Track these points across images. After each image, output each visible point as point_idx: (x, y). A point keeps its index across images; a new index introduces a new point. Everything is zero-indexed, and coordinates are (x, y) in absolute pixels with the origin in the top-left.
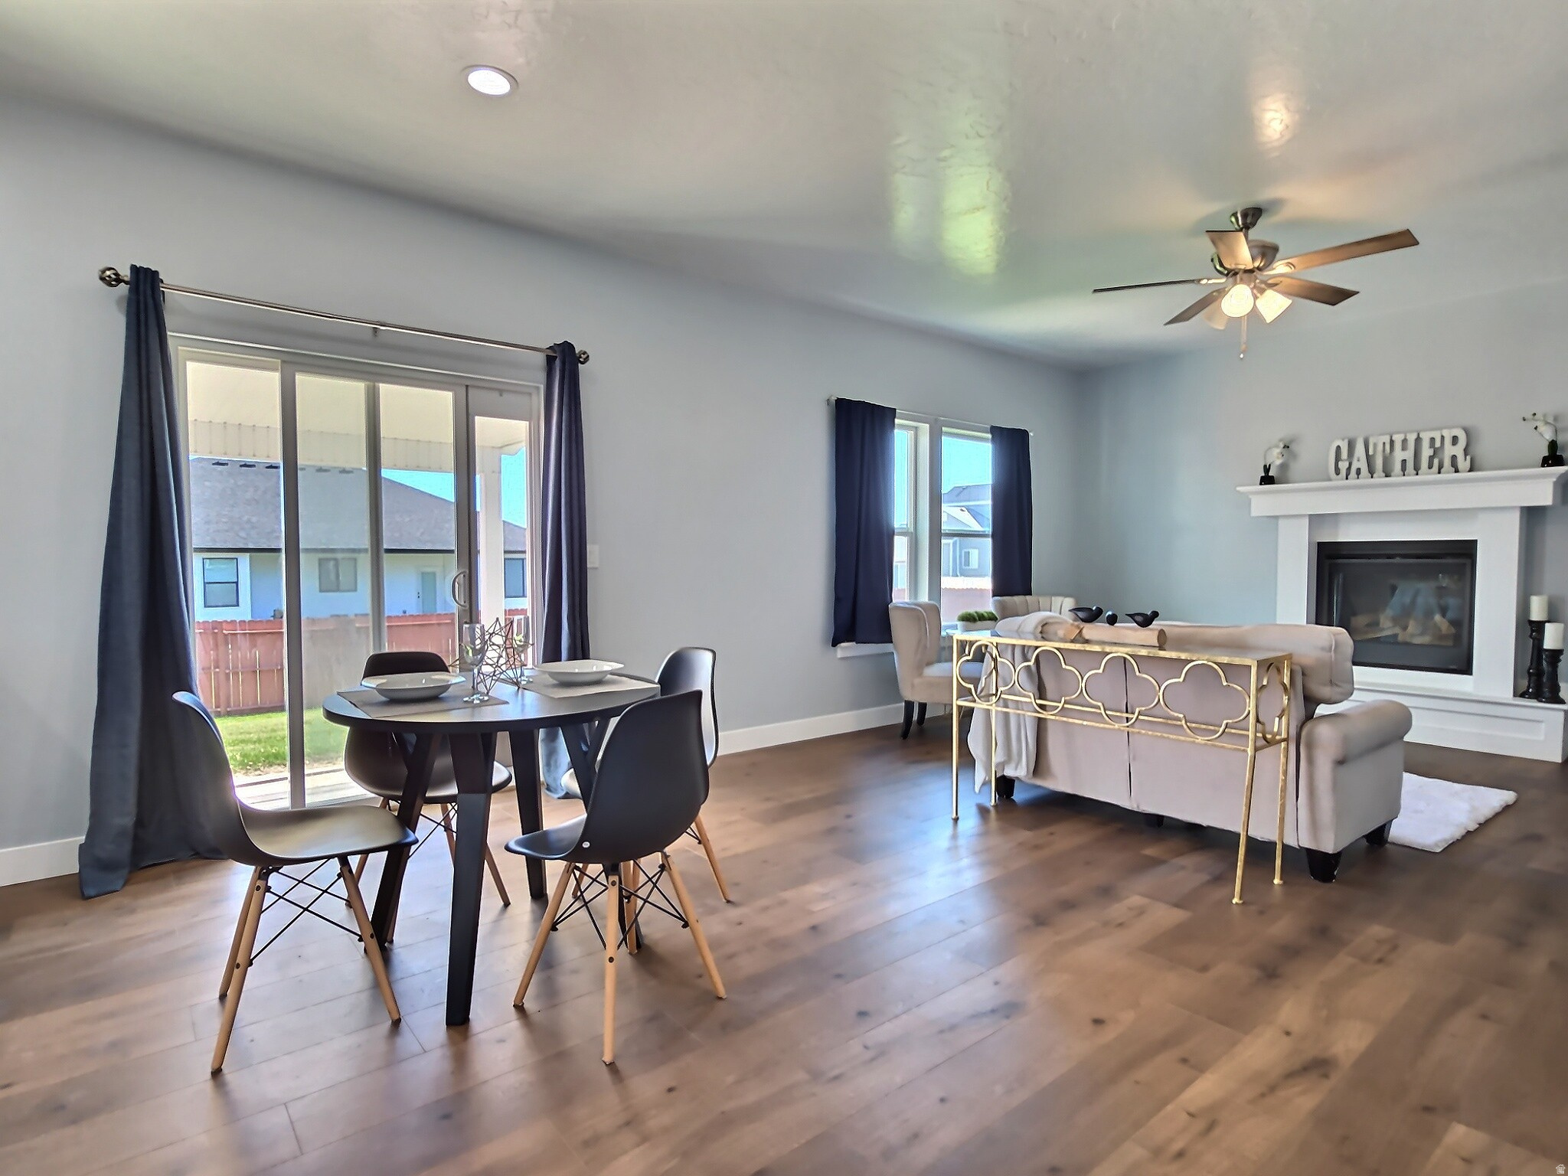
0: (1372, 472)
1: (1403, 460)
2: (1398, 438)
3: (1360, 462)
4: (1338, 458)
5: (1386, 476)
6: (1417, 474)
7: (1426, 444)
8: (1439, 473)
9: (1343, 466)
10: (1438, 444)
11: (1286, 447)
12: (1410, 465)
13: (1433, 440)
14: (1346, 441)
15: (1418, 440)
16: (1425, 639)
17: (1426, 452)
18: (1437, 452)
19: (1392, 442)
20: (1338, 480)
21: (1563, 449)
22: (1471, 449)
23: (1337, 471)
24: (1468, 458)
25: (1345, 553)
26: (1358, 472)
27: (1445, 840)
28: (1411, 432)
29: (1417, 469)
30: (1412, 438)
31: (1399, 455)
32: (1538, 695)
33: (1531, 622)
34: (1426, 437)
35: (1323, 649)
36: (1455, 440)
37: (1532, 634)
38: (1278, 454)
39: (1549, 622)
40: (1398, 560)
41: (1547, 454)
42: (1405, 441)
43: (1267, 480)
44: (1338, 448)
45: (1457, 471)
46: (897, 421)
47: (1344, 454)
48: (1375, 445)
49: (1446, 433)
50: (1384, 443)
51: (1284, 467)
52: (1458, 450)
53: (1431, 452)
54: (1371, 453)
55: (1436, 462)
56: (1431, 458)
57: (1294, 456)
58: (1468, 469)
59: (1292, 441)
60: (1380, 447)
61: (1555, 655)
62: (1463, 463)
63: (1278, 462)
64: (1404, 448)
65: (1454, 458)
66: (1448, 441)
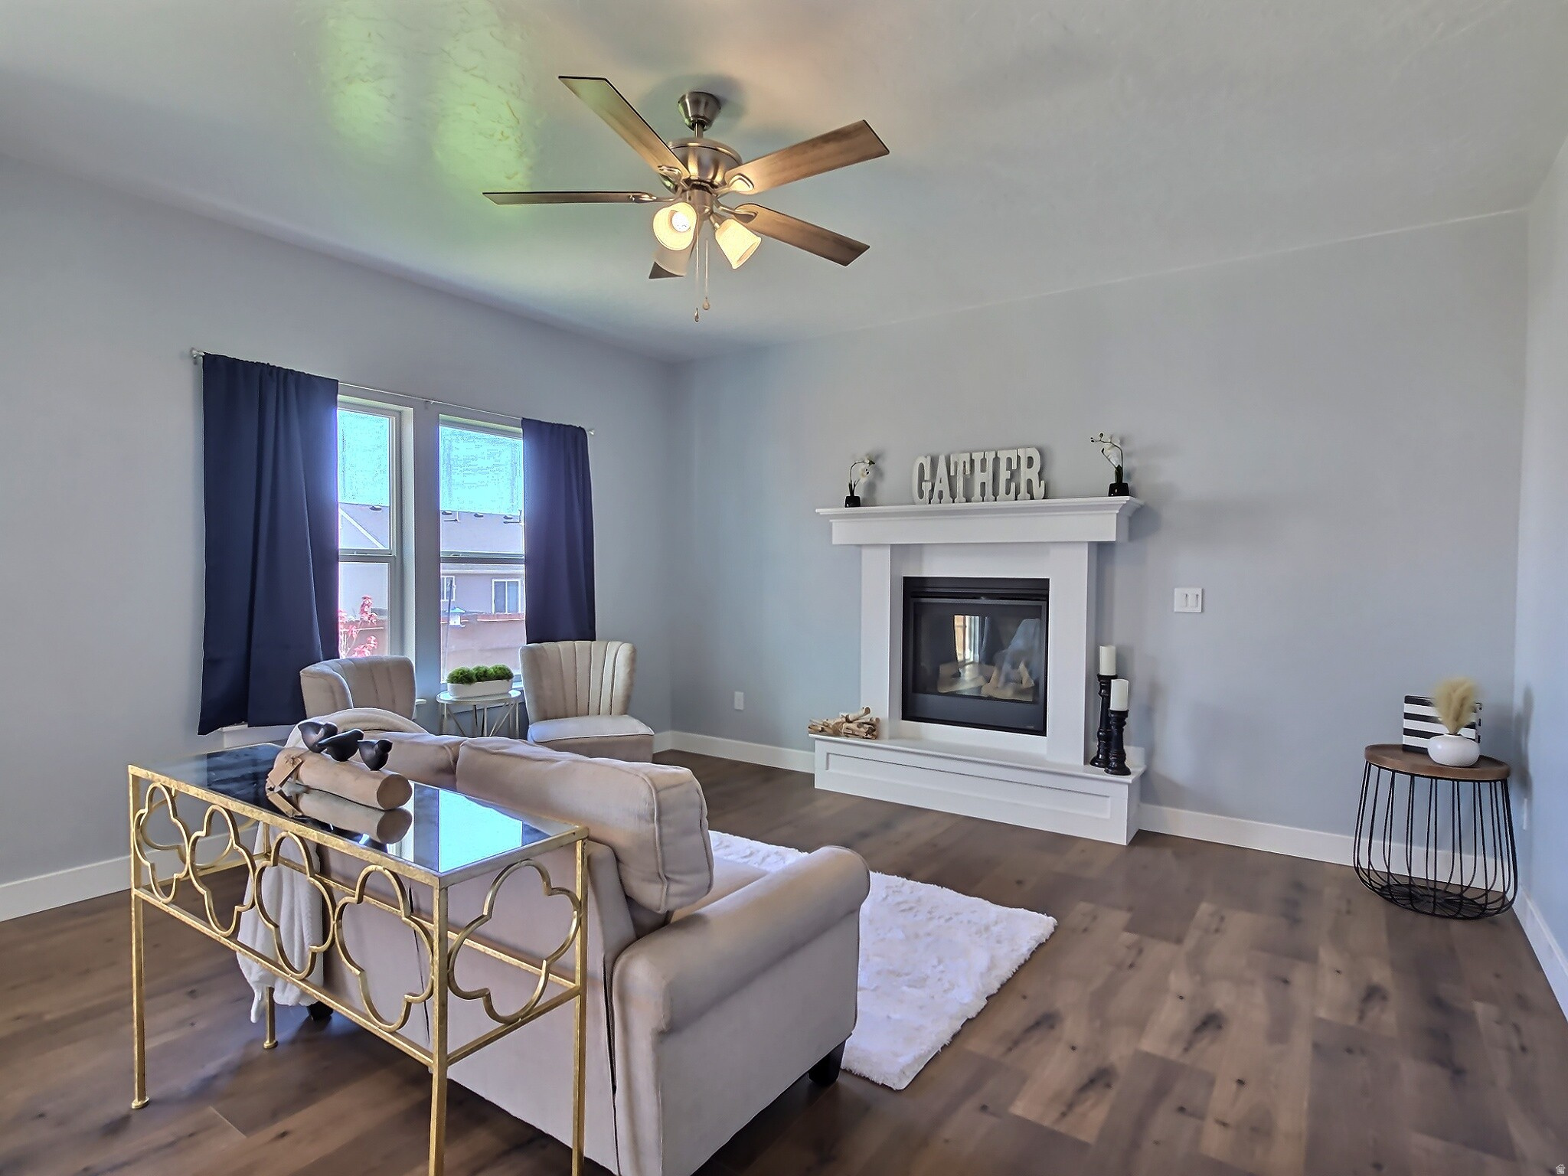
0: (953, 496)
1: (982, 483)
2: (977, 457)
3: (943, 485)
4: (921, 479)
5: (967, 501)
6: (996, 500)
7: (1003, 465)
8: (1016, 499)
9: (926, 487)
10: (1014, 467)
11: (871, 463)
12: (989, 489)
13: (1009, 460)
14: (929, 458)
15: (996, 459)
16: (1008, 694)
17: (1004, 475)
18: (1014, 475)
19: (972, 461)
20: (921, 504)
21: (1129, 476)
22: (1045, 474)
23: (921, 496)
24: (1042, 482)
25: (930, 590)
26: (941, 496)
27: (921, 1056)
28: (990, 450)
29: (995, 494)
30: (990, 456)
31: (979, 477)
32: (1105, 764)
33: (1100, 677)
34: (1003, 456)
35: (640, 817)
36: (1030, 460)
37: (1101, 691)
38: (863, 470)
39: (1115, 677)
40: (983, 601)
41: (1114, 482)
42: (984, 461)
43: (853, 501)
44: (922, 465)
45: (1032, 498)
46: (340, 397)
47: (927, 476)
48: (956, 464)
49: (1021, 452)
50: (965, 462)
51: (871, 487)
52: (1033, 474)
53: (1008, 475)
54: (952, 474)
55: (1013, 485)
56: (1009, 481)
57: (879, 473)
58: (1043, 496)
59: (878, 457)
60: (960, 468)
61: (1122, 716)
62: (1038, 490)
63: (863, 480)
64: (983, 470)
65: (1030, 482)
66: (1024, 463)
